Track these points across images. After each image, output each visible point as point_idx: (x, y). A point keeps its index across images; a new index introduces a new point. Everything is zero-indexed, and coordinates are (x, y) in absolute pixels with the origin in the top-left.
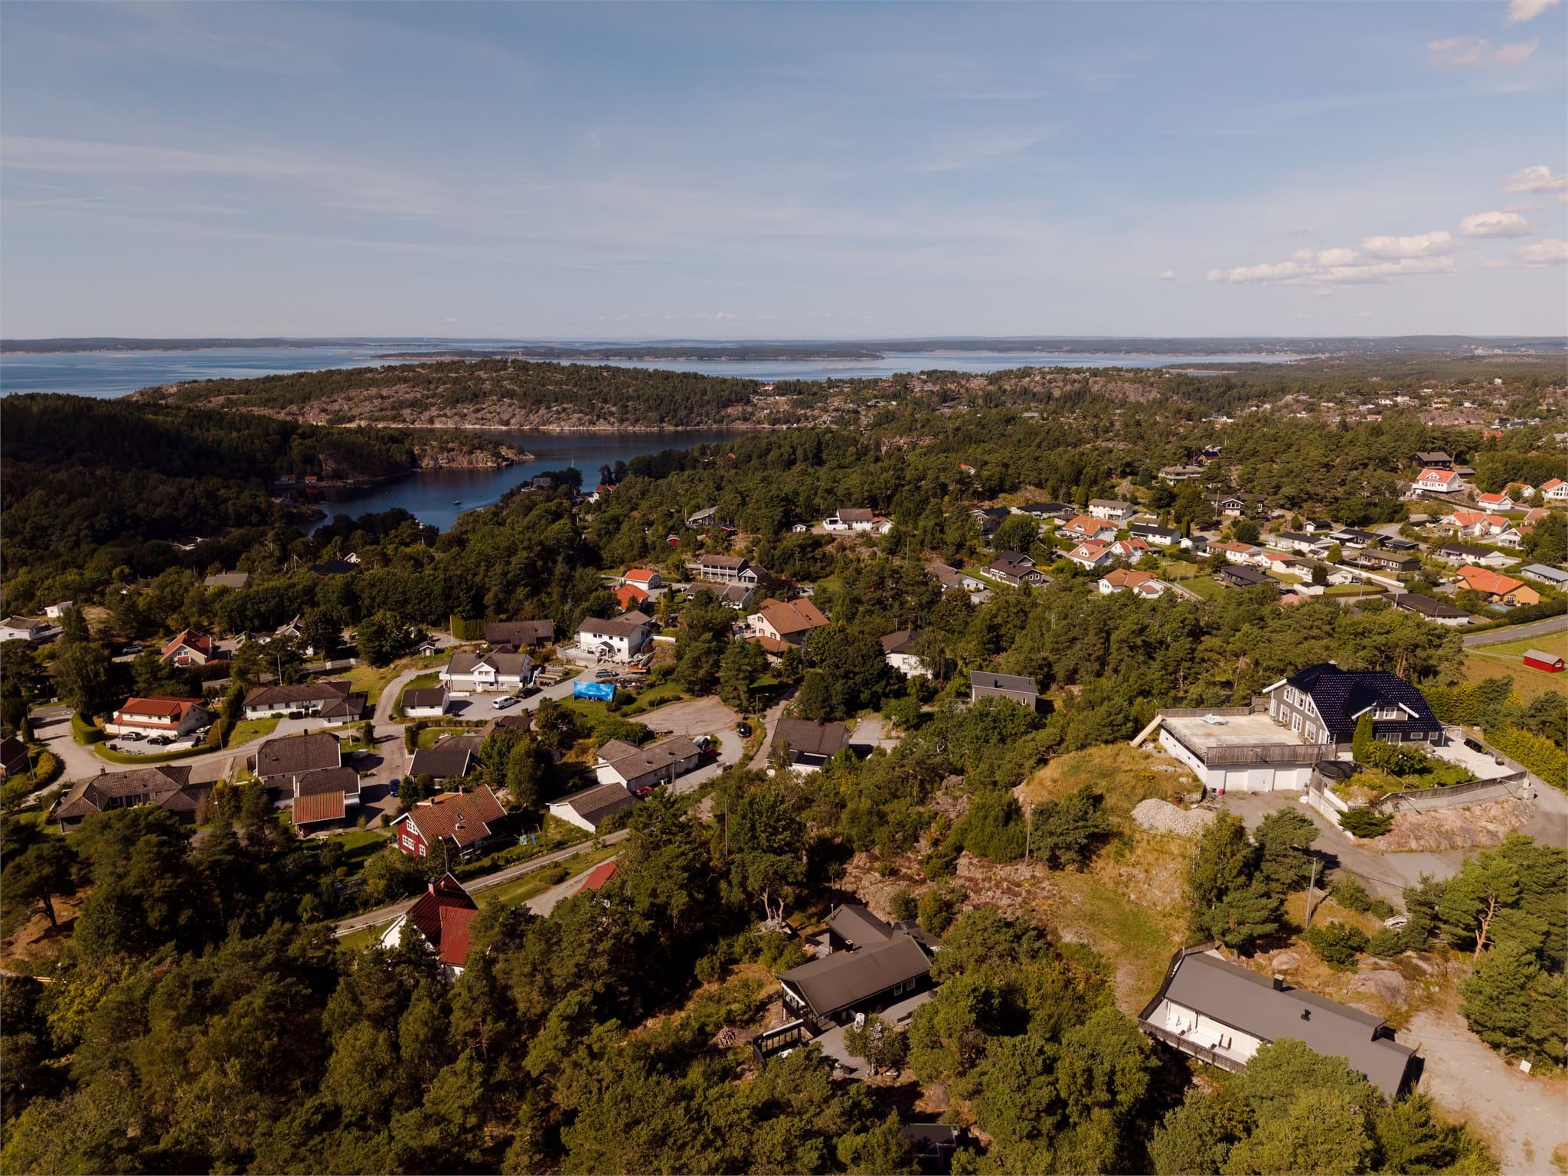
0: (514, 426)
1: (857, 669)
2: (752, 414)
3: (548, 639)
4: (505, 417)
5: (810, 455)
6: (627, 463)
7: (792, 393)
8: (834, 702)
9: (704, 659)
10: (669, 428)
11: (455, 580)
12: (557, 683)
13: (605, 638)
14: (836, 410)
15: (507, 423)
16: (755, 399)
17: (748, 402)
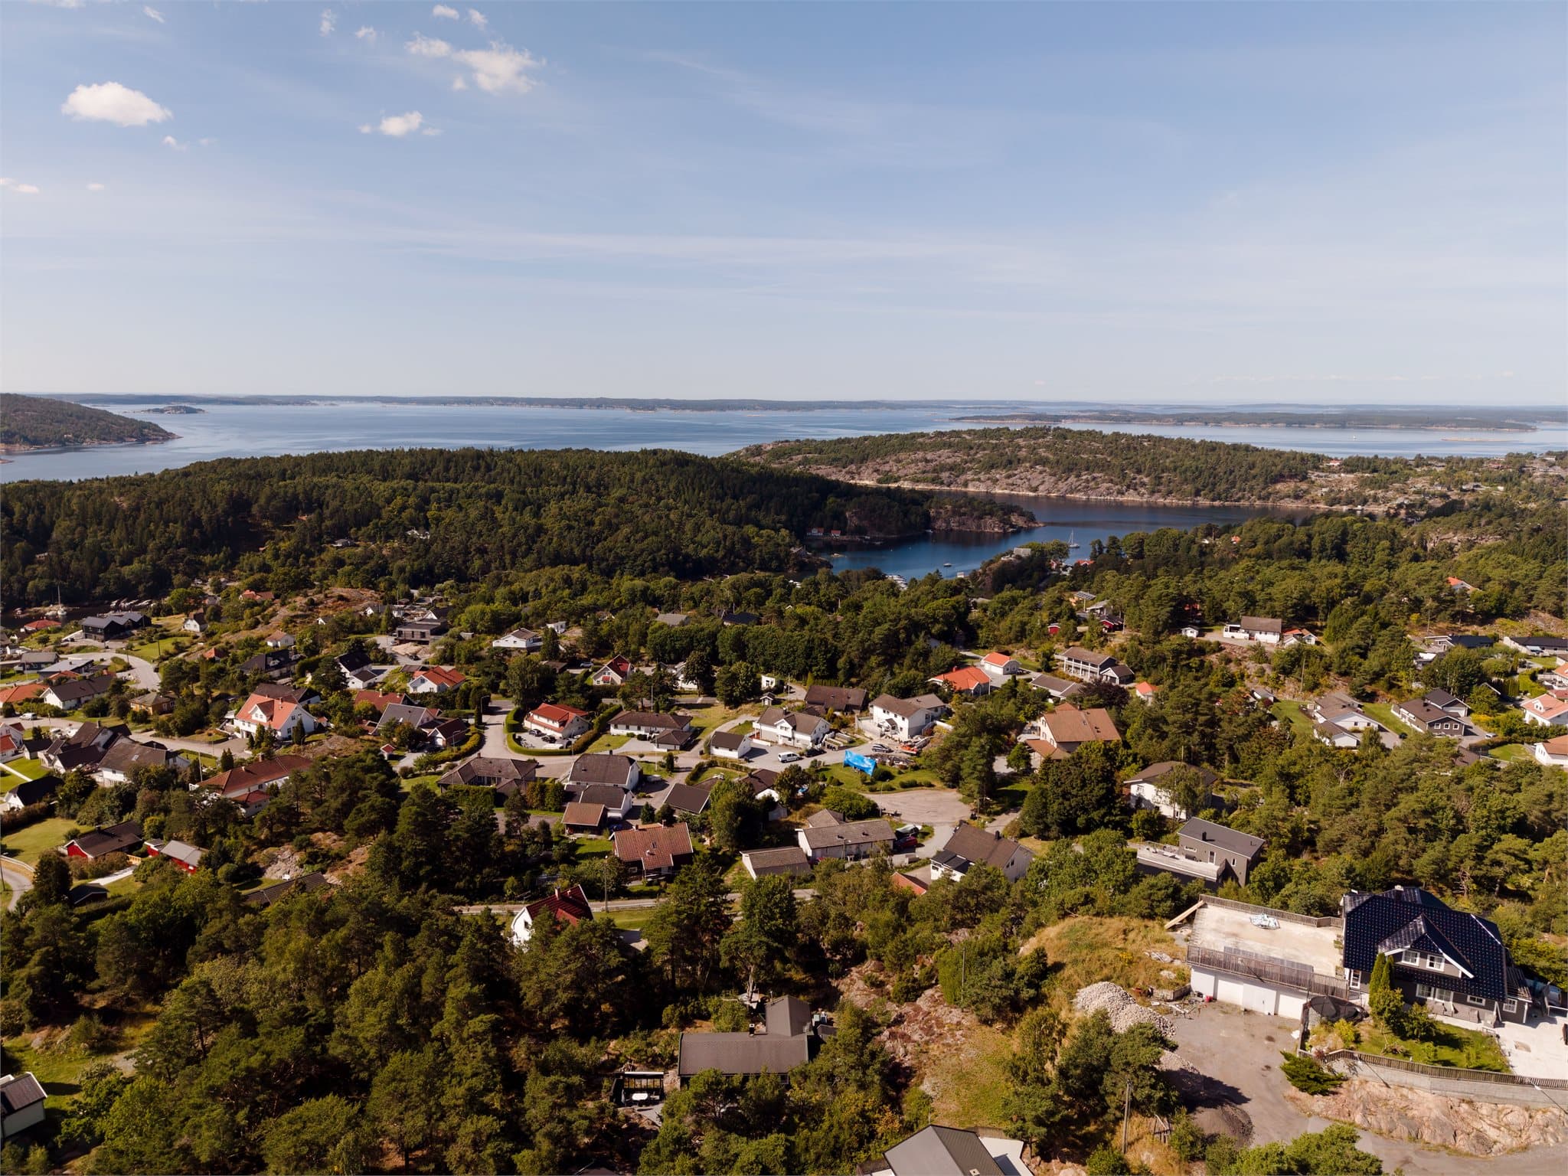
0: (1042, 492)
2: (1306, 492)
3: (856, 707)
4: (1034, 484)
5: (1329, 546)
7: (1364, 470)
8: (1050, 820)
10: (1203, 502)
12: (840, 748)
13: (891, 716)
14: (1418, 493)
15: (1035, 490)
16: (1313, 475)
17: (1304, 478)
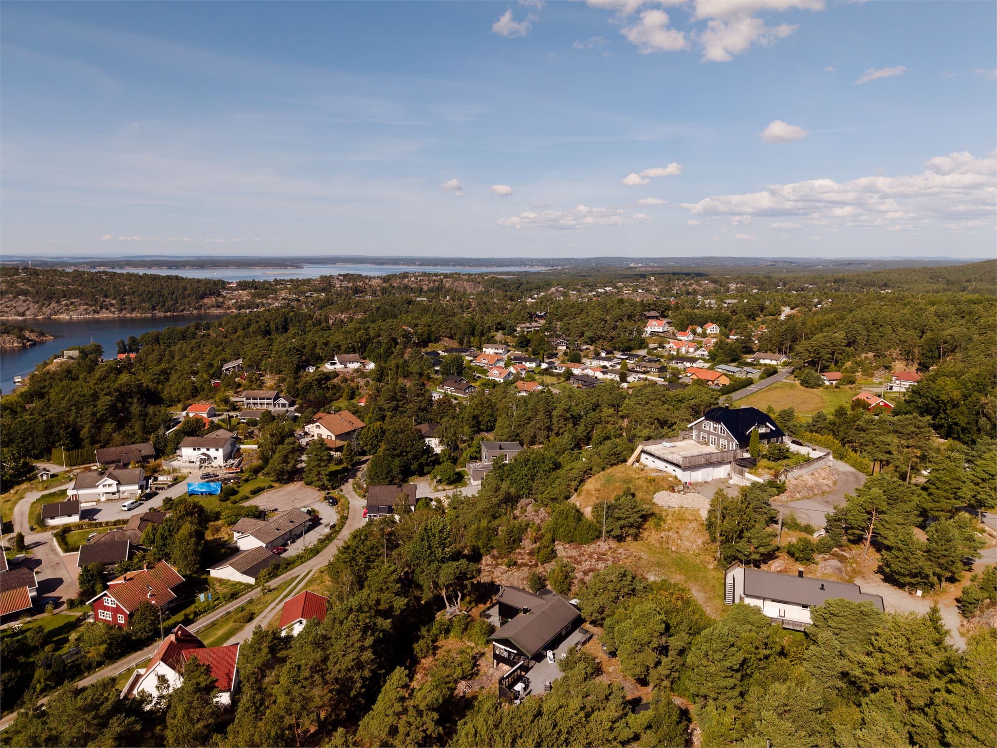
0: (29, 315)
1: (408, 449)
2: (223, 303)
3: (150, 457)
4: (21, 310)
5: (280, 327)
6: (138, 337)
7: (251, 288)
8: (394, 473)
9: (290, 456)
10: (160, 314)
11: (54, 422)
12: (169, 486)
13: (203, 450)
14: (284, 299)
15: (23, 314)
16: (224, 293)
17: (219, 295)
